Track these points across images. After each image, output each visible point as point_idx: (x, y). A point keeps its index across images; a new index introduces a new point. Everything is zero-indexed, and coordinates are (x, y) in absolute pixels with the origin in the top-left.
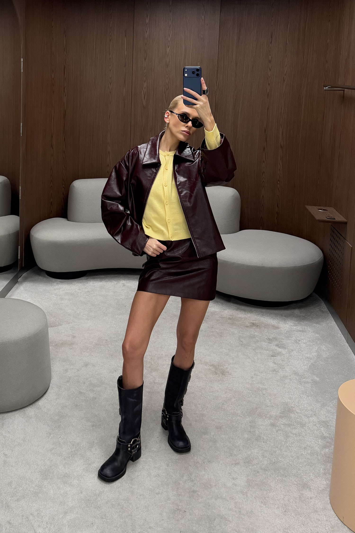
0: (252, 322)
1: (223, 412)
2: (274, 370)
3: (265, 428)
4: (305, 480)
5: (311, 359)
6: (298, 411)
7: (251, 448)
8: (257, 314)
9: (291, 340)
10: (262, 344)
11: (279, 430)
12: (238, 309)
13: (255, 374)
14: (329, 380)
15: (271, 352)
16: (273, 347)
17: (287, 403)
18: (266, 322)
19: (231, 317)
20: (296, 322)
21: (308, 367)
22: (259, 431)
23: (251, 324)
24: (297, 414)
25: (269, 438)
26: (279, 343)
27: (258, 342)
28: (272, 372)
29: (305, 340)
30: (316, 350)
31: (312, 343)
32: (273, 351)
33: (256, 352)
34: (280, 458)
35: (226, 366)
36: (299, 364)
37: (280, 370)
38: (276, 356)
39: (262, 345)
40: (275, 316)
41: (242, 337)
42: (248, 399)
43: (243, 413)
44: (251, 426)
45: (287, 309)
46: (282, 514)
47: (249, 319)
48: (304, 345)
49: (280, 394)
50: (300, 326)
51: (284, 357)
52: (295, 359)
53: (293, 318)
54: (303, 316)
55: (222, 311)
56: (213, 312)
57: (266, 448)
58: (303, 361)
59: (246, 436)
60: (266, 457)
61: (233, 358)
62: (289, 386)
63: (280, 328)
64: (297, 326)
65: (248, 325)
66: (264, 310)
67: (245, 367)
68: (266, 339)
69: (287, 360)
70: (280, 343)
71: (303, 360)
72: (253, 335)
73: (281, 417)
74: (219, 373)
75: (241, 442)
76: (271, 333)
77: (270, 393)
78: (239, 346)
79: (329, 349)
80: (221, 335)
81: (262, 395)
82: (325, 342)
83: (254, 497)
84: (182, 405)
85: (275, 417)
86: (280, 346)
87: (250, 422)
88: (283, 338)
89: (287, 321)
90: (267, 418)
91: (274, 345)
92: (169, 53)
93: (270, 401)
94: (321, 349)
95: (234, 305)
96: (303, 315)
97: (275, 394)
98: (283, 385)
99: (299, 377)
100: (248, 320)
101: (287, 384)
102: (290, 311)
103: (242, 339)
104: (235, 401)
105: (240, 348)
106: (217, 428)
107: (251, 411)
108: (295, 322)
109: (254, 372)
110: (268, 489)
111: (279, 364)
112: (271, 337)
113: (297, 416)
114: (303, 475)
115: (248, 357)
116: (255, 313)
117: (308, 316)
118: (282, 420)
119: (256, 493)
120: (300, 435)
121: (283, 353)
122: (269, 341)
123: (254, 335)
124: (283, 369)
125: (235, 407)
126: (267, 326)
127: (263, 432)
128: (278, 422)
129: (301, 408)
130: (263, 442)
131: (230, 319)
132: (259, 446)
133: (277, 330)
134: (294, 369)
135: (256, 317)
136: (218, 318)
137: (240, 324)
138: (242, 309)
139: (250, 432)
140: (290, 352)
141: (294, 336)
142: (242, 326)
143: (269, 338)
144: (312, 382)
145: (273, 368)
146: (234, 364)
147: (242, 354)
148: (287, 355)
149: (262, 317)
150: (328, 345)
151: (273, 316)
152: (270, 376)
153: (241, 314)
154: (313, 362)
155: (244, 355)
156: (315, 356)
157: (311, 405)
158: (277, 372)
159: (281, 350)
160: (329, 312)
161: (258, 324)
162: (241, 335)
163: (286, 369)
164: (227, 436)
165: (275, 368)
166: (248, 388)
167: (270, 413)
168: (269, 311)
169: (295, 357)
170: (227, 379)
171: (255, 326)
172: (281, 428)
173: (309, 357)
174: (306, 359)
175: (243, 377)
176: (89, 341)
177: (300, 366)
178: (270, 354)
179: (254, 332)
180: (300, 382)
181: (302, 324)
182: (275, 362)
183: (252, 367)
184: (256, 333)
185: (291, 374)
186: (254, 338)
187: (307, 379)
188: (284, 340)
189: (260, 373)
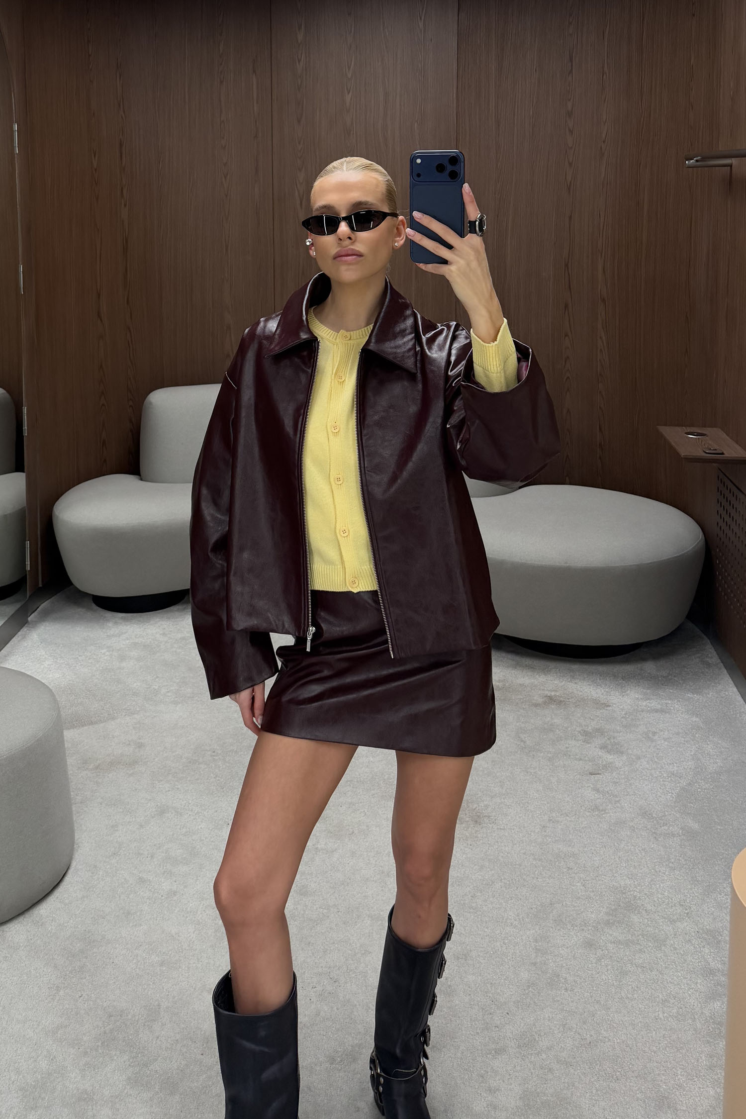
0: (549, 695)
1: (473, 917)
2: (596, 808)
3: (571, 952)
4: (664, 1086)
5: (682, 777)
6: (649, 907)
7: (535, 1008)
8: (559, 675)
9: (636, 732)
10: (568, 746)
11: (603, 957)
12: (516, 666)
13: (551, 820)
14: (722, 828)
15: (590, 764)
16: (593, 750)
17: (624, 887)
18: (581, 693)
20: (648, 691)
21: (673, 797)
22: (555, 962)
23: (546, 698)
24: (648, 915)
25: (579, 981)
26: (608, 742)
27: (561, 740)
28: (589, 812)
29: (668, 731)
30: (692, 755)
31: (683, 739)
32: (595, 761)
33: (556, 764)
34: (605, 1031)
35: (486, 804)
36: (652, 790)
37: (610, 806)
38: (600, 772)
39: (568, 747)
40: (602, 678)
41: (524, 730)
42: (532, 883)
43: (521, 916)
44: (538, 950)
45: (627, 661)
47: (542, 688)
48: (665, 744)
49: (608, 866)
50: (657, 699)
51: (619, 774)
52: (643, 778)
53: (641, 681)
54: (665, 677)
57: (571, 1004)
58: (662, 783)
60: (570, 1029)
61: (500, 783)
62: (628, 846)
63: (610, 706)
64: (649, 699)
65: (537, 702)
66: (576, 667)
67: (529, 802)
68: (579, 732)
69: (626, 782)
70: (611, 742)
71: (663, 781)
72: (549, 724)
73: (608, 923)
74: (468, 821)
75: (512, 993)
76: (590, 718)
77: (584, 865)
78: (517, 752)
79: (721, 752)
81: (565, 870)
82: (711, 735)
85: (594, 924)
86: (610, 747)
87: (536, 940)
88: (618, 728)
89: (627, 690)
90: (576, 928)
91: (595, 747)
93: (583, 886)
94: (704, 752)
95: (510, 656)
96: (665, 674)
97: (597, 865)
98: (616, 844)
99: (653, 822)
100: (540, 689)
101: (624, 841)
102: (634, 667)
103: (523, 736)
104: (501, 887)
105: (518, 756)
107: (540, 910)
108: (645, 691)
109: (549, 813)
111: (608, 792)
113: (646, 920)
116: (556, 673)
117: (675, 676)
118: (611, 932)
120: (653, 967)
121: (617, 766)
122: (585, 737)
123: (552, 725)
124: (615, 803)
125: (503, 902)
126: (581, 702)
127: (564, 965)
128: (602, 937)
129: (656, 899)
130: (566, 989)
132: (555, 1001)
133: (604, 710)
134: (640, 803)
135: (557, 681)
137: (520, 699)
138: (526, 666)
139: (535, 964)
140: (634, 762)
141: (642, 723)
142: (525, 705)
143: (585, 731)
144: (682, 832)
145: (592, 803)
146: (504, 796)
147: (523, 771)
148: (626, 768)
149: (571, 681)
150: (720, 742)
151: (597, 680)
152: (586, 822)
153: (524, 678)
154: (685, 784)
155: (527, 772)
156: (691, 769)
157: (680, 891)
158: (603, 812)
159: (612, 758)
160: (722, 664)
161: (561, 699)
162: (523, 725)
163: (623, 804)
164: (480, 978)
165: (597, 801)
166: (533, 855)
167: (584, 914)
168: (585, 667)
169: (645, 774)
170: (487, 833)
171: (555, 703)
172: (608, 952)
173: (675, 772)
174: (669, 777)
175: (524, 827)
176: (174, 754)
177: (654, 795)
178: (586, 769)
179: (552, 718)
180: (655, 835)
181: (662, 694)
182: (598, 789)
183: (545, 802)
184: (555, 721)
185: (633, 815)
186: (552, 732)
187: (671, 828)
188: (618, 734)
189: (563, 816)
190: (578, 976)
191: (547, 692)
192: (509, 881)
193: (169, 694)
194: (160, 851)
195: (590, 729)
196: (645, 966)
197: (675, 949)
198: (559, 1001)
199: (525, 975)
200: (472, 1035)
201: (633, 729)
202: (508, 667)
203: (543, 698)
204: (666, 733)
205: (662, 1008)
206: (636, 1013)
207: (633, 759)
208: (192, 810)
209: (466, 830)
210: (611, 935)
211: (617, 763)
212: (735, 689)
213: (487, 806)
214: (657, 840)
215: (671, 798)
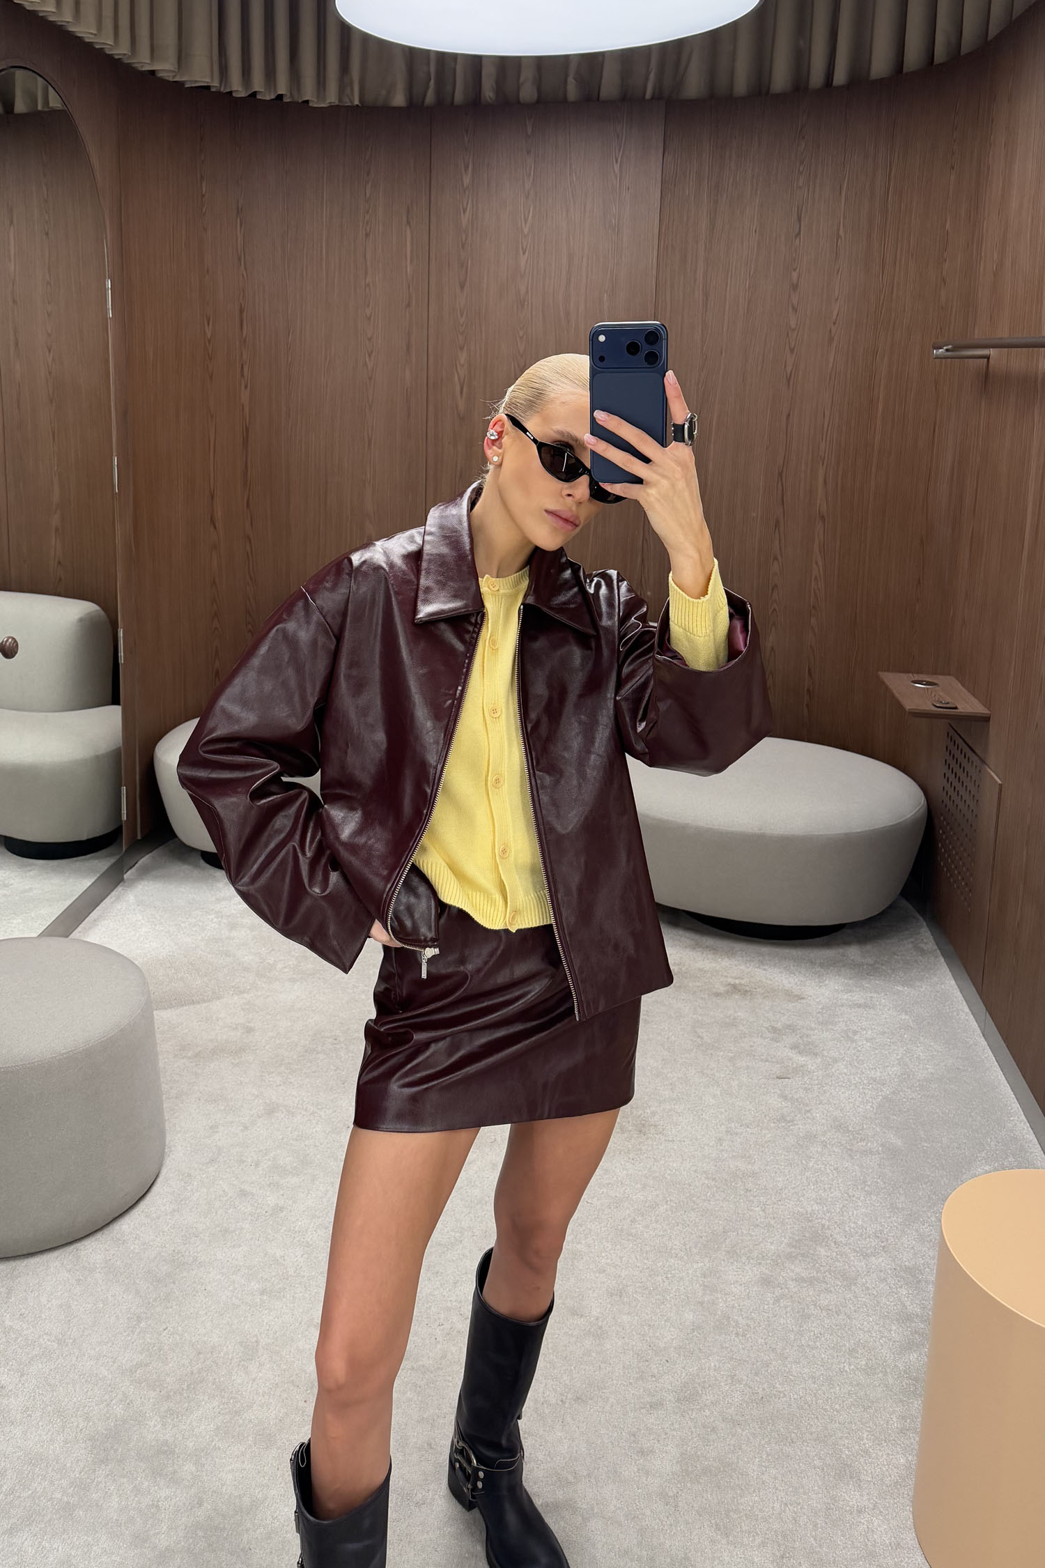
0: (732, 983)
1: (631, 1245)
2: (783, 1118)
3: (745, 1290)
5: (885, 1084)
6: (839, 1239)
7: (700, 1355)
8: (745, 958)
9: (834, 1030)
10: (752, 1044)
11: (783, 1296)
12: (696, 947)
13: (729, 1132)
14: (929, 1145)
15: (778, 1066)
16: (782, 1050)
17: (811, 1214)
18: (769, 982)
20: (851, 982)
21: (873, 1108)
22: (726, 1301)
23: (728, 987)
24: (837, 1247)
25: (752, 1325)
26: (800, 1041)
27: (745, 1037)
28: (774, 1123)
29: (872, 1029)
30: (898, 1059)
31: (889, 1040)
32: (783, 1062)
33: (737, 1065)
34: (780, 1384)
36: (849, 1099)
37: (799, 1116)
38: (789, 1076)
39: (753, 1046)
40: (795, 964)
41: (702, 1024)
42: (703, 1206)
43: (688, 1247)
44: (706, 1287)
45: (827, 945)
47: (725, 974)
48: (867, 1046)
49: (794, 1188)
50: (860, 991)
51: (812, 1079)
52: (840, 1084)
53: (842, 969)
54: (871, 965)
57: (742, 1351)
58: (861, 1091)
60: (740, 1382)
61: (671, 1084)
62: (818, 1165)
63: (804, 998)
64: (850, 991)
65: (719, 991)
66: (765, 949)
67: (704, 1109)
68: (767, 1028)
69: (819, 1088)
70: (803, 1041)
71: (863, 1088)
72: (732, 1017)
73: (791, 1258)
76: (780, 1012)
77: (765, 1186)
78: (692, 1050)
79: (933, 1057)
81: (743, 1192)
82: (923, 1036)
85: (774, 1257)
86: (802, 1047)
87: (704, 1275)
88: (813, 1025)
89: (826, 980)
90: (751, 1261)
91: (785, 1046)
93: (764, 1210)
94: (913, 1056)
95: (688, 934)
96: (870, 961)
97: (780, 1187)
98: (804, 1162)
99: (848, 1136)
100: (722, 976)
101: (814, 1158)
102: (834, 952)
103: (700, 1031)
104: (667, 1210)
105: (694, 1054)
107: (710, 1240)
108: (846, 981)
109: (727, 1123)
111: (797, 1100)
112: (779, 1024)
113: (835, 1253)
115: (713, 1080)
116: (742, 957)
117: (882, 965)
118: (793, 1267)
120: (840, 1311)
121: (809, 1070)
122: (773, 1035)
123: (734, 1019)
124: (805, 1114)
125: (667, 1228)
126: (770, 993)
127: (736, 1305)
128: (782, 1274)
129: (847, 1229)
130: (737, 1333)
132: (723, 1348)
133: (797, 1003)
134: (834, 1114)
135: (743, 967)
137: (699, 987)
138: (707, 947)
139: (701, 1303)
140: (829, 1065)
141: (841, 1019)
142: (704, 994)
143: (773, 1027)
144: (882, 1150)
145: (778, 1111)
146: (675, 1102)
147: (698, 1072)
148: (820, 1073)
149: (759, 967)
150: (932, 1044)
151: (790, 966)
152: (770, 1135)
153: (703, 960)
154: (888, 1093)
155: (703, 1074)
156: (896, 1075)
157: (877, 1221)
158: (790, 1124)
159: (804, 1060)
160: (938, 951)
161: (748, 989)
162: (701, 1018)
163: (814, 1115)
164: (636, 1318)
165: (784, 1110)
166: (705, 1172)
167: (762, 1245)
168: (778, 950)
169: (842, 1079)
170: (652, 1145)
171: (740, 993)
172: (788, 1291)
173: (878, 1078)
174: (870, 1084)
175: (697, 1139)
176: (288, 1041)
177: (851, 1105)
178: (772, 1072)
179: (735, 1012)
180: (849, 1152)
181: (867, 985)
182: (786, 1096)
183: (723, 1110)
184: (739, 1014)
185: (825, 1128)
186: (734, 1027)
187: (869, 1144)
188: (813, 1032)
189: (743, 1128)
190: (752, 1318)
191: (730, 980)
192: (676, 1203)
193: (286, 970)
194: (267, 1158)
195: (779, 1025)
196: (830, 1308)
197: (868, 1289)
198: (727, 1348)
199: (689, 1316)
200: (624, 1386)
201: (830, 1027)
202: (686, 947)
203: (726, 986)
204: (869, 1032)
205: (849, 1359)
206: (818, 1364)
207: (828, 1061)
208: (306, 1110)
209: (628, 1141)
210: (792, 1271)
211: (810, 1066)
212: (953, 982)
213: (654, 1114)
214: (853, 1158)
215: (871, 1109)
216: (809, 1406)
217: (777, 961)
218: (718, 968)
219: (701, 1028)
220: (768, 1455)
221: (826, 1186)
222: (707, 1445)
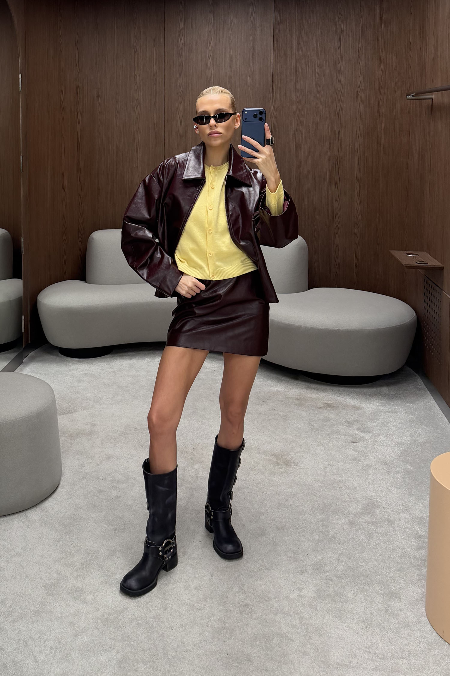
0: (327, 403)
1: (286, 510)
2: (355, 459)
3: (342, 527)
4: (394, 588)
5: (403, 444)
6: (385, 506)
7: (322, 552)
8: (332, 393)
9: (377, 422)
10: (338, 428)
11: (360, 529)
12: (308, 388)
13: (329, 464)
14: (426, 469)
15: (351, 437)
16: (353, 431)
17: (371, 497)
18: (345, 402)
19: (299, 397)
20: (384, 402)
22: (333, 531)
23: (325, 405)
24: (384, 510)
25: (346, 540)
27: (334, 425)
28: (351, 461)
29: (396, 422)
30: (409, 434)
31: (404, 426)
32: (354, 436)
33: (331, 437)
34: (361, 563)
35: (292, 456)
36: (386, 451)
37: (363, 458)
38: (357, 441)
40: (357, 395)
41: (313, 420)
42: (319, 494)
43: (313, 510)
44: (323, 525)
45: (372, 386)
46: (362, 631)
47: (323, 399)
48: (394, 428)
49: (362, 487)
50: (389, 405)
51: (368, 443)
52: (382, 445)
53: (380, 397)
54: (394, 395)
55: (288, 390)
56: (276, 392)
59: (316, 537)
60: (342, 562)
61: (300, 445)
62: (373, 477)
63: (362, 409)
64: (384, 406)
65: (320, 407)
66: (342, 389)
67: (317, 455)
68: (345, 421)
69: (372, 446)
70: (363, 427)
71: (393, 446)
72: (327, 417)
73: (362, 514)
74: (282, 463)
75: (309, 544)
76: (351, 415)
77: (349, 486)
78: (309, 431)
79: (426, 433)
80: (285, 418)
81: (338, 488)
82: (421, 424)
83: (326, 611)
84: (231, 499)
85: (354, 514)
86: (362, 429)
87: (322, 521)
88: (367, 420)
89: (372, 401)
90: (344, 515)
91: (354, 429)
92: (210, 65)
93: (348, 496)
94: (416, 432)
95: (303, 383)
96: (394, 393)
97: (356, 486)
98: (366, 476)
99: (387, 466)
100: (321, 400)
101: (371, 475)
102: (375, 389)
103: (312, 423)
104: (302, 496)
105: (310, 433)
106: (278, 528)
107: (324, 507)
108: (382, 402)
109: (328, 461)
110: (344, 601)
111: (361, 451)
112: (351, 420)
113: (383, 512)
114: (391, 583)
115: (320, 443)
117: (399, 395)
118: (364, 518)
119: (328, 605)
120: (387, 534)
121: (366, 439)
122: (348, 424)
123: (328, 418)
124: (366, 457)
125: (303, 503)
126: (345, 407)
127: (338, 532)
128: (359, 520)
129: (389, 503)
130: (339, 544)
131: (298, 400)
132: (333, 549)
133: (358, 411)
134: (380, 457)
135: (331, 396)
136: (282, 399)
137: (310, 405)
138: (313, 388)
139: (322, 532)
140: (376, 437)
141: (381, 418)
142: (313, 408)
143: (348, 421)
144: (404, 471)
145: (352, 456)
146: (302, 453)
147: (313, 440)
148: (372, 440)
149: (339, 396)
150: (425, 428)
151: (354, 395)
152: (349, 466)
153: (312, 394)
154: (405, 448)
155: (315, 441)
156: (408, 440)
157: (403, 499)
158: (359, 461)
159: (364, 435)
160: (426, 389)
161: (334, 405)
162: (312, 418)
163: (370, 457)
164: (291, 538)
165: (356, 456)
166: (319, 481)
167: (348, 509)
168: (348, 389)
169: (383, 443)
170: (293, 470)
171: (330, 407)
172: (363, 527)
173: (400, 442)
174: (396, 444)
175: (314, 468)
176: (113, 429)
177: (388, 453)
178: (349, 440)
179: (329, 415)
180: (388, 472)
181: (392, 403)
182: (356, 450)
183: (326, 456)
184: (331, 416)
185: (376, 463)
186: (329, 421)
187: (398, 469)
188: (367, 423)
189: (336, 463)
190: (346, 538)
191: (326, 402)
192: (306, 493)
194: (110, 477)
196: (383, 533)
197: (400, 526)
198: (335, 549)
200: (288, 564)
201: (375, 421)
202: (303, 388)
203: (323, 404)
204: (395, 423)
206: (378, 555)
207: (375, 435)
208: (126, 457)
211: (366, 437)
212: (434, 401)
214: (390, 475)
215: (398, 455)
216: (375, 571)
217: (348, 394)
218: (319, 397)
219: (313, 422)
220: (357, 590)
221: (378, 486)
222: (329, 586)
